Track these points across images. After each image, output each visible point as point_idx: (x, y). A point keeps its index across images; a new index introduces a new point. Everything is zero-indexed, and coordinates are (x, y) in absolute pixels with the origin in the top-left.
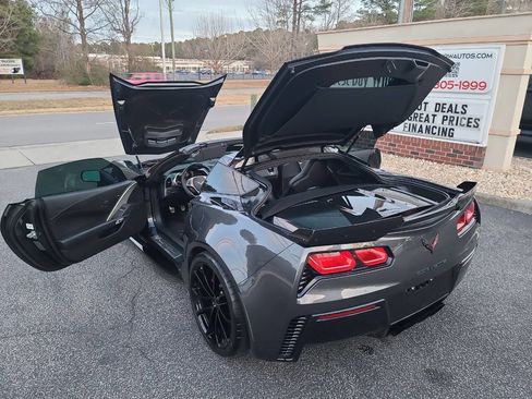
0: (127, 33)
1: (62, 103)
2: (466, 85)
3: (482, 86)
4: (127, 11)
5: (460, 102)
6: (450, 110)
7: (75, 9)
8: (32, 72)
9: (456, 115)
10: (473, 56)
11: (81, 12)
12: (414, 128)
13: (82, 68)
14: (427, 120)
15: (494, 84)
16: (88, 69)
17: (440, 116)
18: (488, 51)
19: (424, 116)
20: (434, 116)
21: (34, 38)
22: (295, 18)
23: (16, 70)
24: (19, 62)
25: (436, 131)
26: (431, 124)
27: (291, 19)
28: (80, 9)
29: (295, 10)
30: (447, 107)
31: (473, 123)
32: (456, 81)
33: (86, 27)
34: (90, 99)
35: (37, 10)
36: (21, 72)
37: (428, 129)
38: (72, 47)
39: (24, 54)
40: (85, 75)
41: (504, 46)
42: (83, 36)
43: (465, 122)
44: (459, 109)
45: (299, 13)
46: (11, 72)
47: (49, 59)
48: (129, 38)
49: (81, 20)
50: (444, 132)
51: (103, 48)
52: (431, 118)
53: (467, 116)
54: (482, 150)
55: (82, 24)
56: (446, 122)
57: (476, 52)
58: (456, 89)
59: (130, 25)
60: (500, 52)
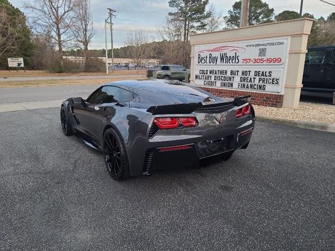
0: (86, 43)
1: (46, 81)
2: (270, 61)
3: (279, 60)
4: (86, 30)
5: (268, 70)
6: (263, 75)
7: (55, 29)
8: (29, 66)
9: (266, 78)
10: (273, 44)
11: (59, 31)
12: (244, 86)
13: (58, 63)
14: (251, 81)
15: (286, 59)
16: (62, 63)
17: (257, 78)
18: (281, 41)
19: (249, 79)
20: (254, 78)
21: (31, 47)
22: (185, 32)
23: (19, 65)
24: (21, 60)
25: (255, 87)
26: (253, 83)
27: (183, 34)
28: (58, 29)
29: (185, 28)
30: (261, 73)
31: (275, 82)
32: (265, 58)
33: (62, 39)
34: (62, 80)
35: (33, 30)
36: (22, 65)
37: (251, 86)
38: (53, 51)
39: (24, 56)
40: (60, 67)
41: (289, 38)
42: (60, 45)
43: (271, 81)
44: (267, 74)
45: (188, 30)
46: (16, 65)
47: (40, 58)
48: (86, 46)
49: (59, 35)
50: (260, 87)
51: (72, 53)
52: (253, 80)
53: (272, 78)
54: (281, 97)
55: (59, 38)
56: (261, 82)
57: (275, 42)
58: (265, 63)
59: (88, 38)
60: (288, 41)
